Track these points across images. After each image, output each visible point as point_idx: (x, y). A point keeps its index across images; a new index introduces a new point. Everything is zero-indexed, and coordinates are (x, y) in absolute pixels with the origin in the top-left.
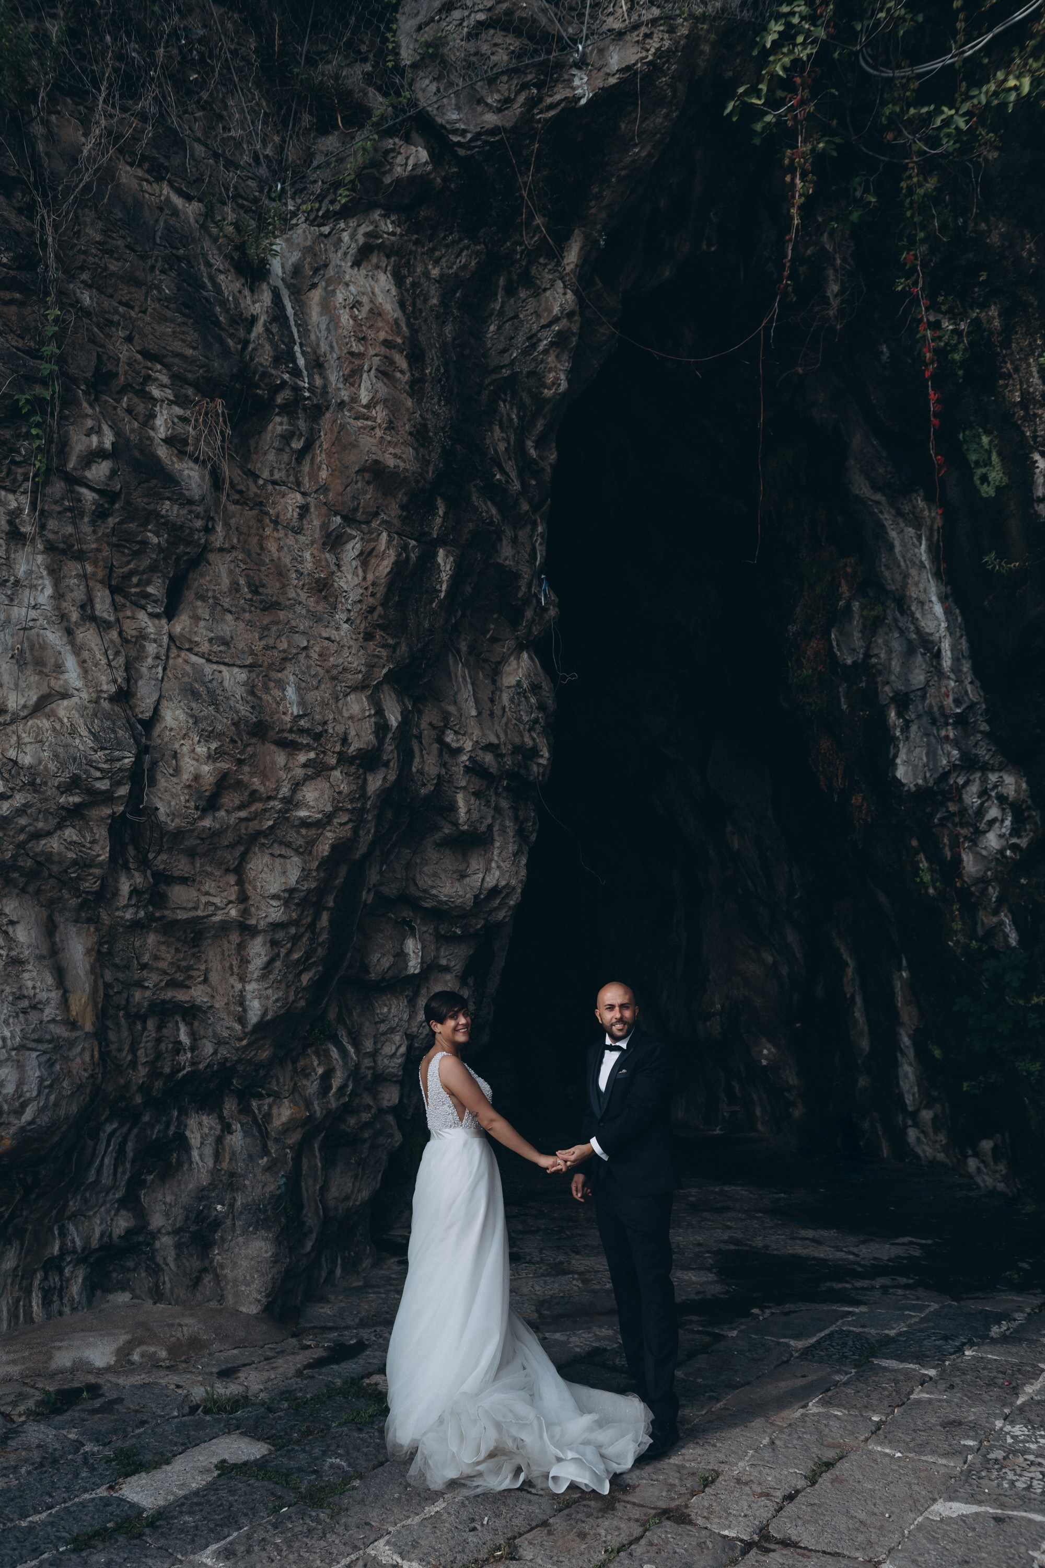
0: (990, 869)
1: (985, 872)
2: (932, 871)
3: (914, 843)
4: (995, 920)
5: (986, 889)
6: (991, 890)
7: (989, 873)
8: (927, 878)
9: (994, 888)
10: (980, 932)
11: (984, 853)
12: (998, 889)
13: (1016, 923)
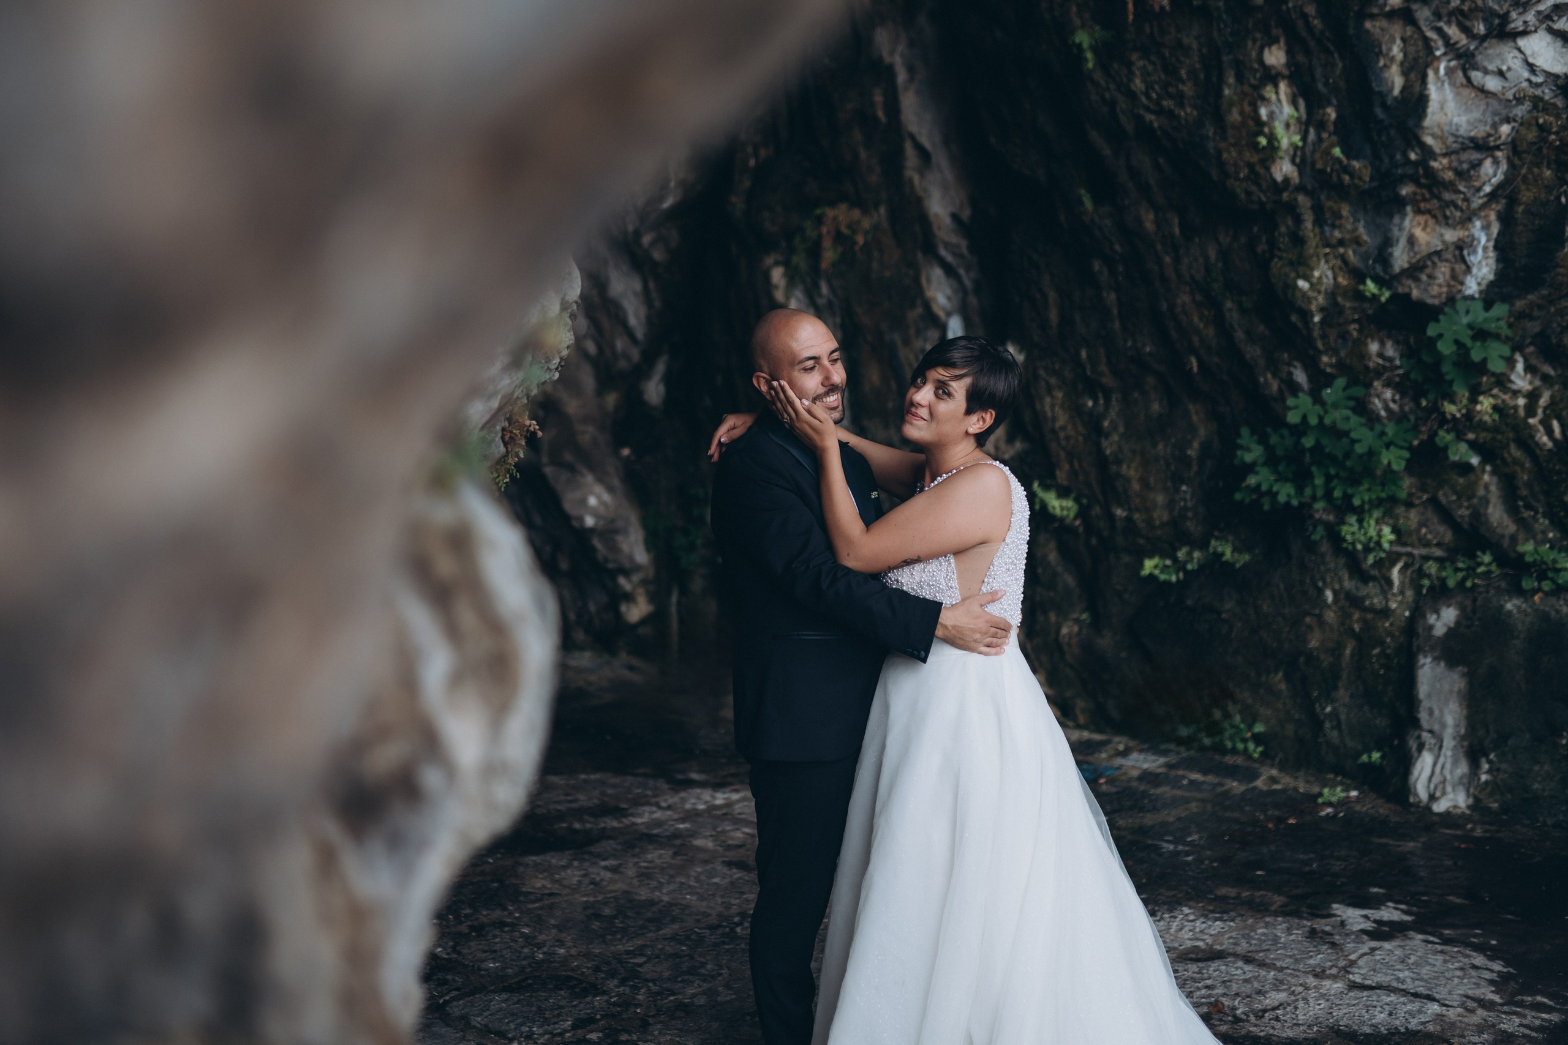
0: (1507, 120)
1: (1495, 126)
2: (1311, 121)
3: (1275, 57)
4: (1451, 236)
5: (1476, 165)
6: (1488, 166)
7: (1505, 129)
8: (1287, 139)
9: (1496, 162)
10: (1400, 258)
11: (1492, 84)
12: (1504, 166)
13: (1503, 247)
